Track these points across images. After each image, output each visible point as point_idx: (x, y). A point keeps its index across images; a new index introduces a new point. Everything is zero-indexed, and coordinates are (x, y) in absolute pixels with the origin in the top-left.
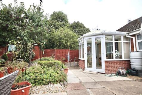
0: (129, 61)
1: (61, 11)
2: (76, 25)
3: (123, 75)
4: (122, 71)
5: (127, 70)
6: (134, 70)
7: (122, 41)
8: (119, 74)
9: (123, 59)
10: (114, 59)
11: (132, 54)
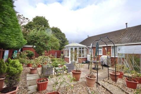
0: (87, 58)
1: (43, 17)
2: (56, 30)
3: (84, 63)
4: (84, 62)
5: (86, 61)
6: (88, 61)
7: (85, 50)
8: (83, 63)
9: (85, 57)
10: (82, 57)
11: (88, 55)
